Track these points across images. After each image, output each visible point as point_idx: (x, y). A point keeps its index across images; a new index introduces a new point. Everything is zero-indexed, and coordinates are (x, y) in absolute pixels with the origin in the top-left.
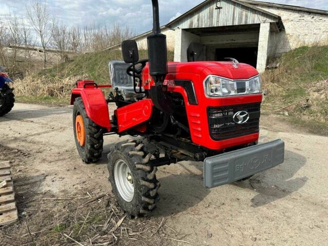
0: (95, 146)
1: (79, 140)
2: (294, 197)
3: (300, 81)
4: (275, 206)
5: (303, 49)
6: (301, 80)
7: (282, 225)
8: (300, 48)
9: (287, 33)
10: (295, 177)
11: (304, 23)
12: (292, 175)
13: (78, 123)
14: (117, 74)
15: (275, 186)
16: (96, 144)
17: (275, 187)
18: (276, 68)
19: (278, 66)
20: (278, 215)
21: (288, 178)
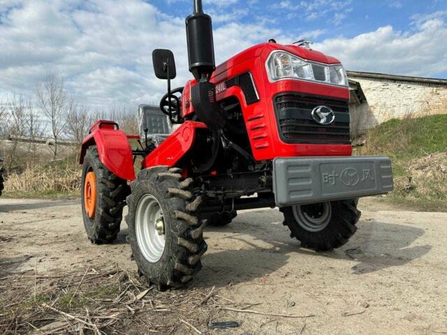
0: (111, 210)
1: (87, 210)
2: (417, 264)
3: (396, 159)
4: (391, 273)
5: (394, 122)
6: (398, 157)
7: (407, 290)
8: (389, 121)
9: (370, 105)
10: (412, 246)
11: (390, 93)
12: (408, 244)
13: (88, 183)
14: (147, 120)
15: (386, 254)
16: (112, 207)
17: (386, 256)
18: (362, 145)
19: (364, 142)
20: (398, 280)
21: (402, 247)
